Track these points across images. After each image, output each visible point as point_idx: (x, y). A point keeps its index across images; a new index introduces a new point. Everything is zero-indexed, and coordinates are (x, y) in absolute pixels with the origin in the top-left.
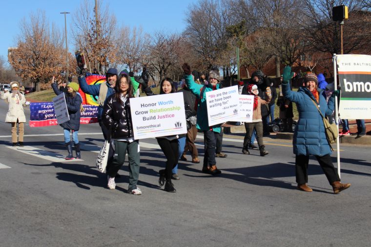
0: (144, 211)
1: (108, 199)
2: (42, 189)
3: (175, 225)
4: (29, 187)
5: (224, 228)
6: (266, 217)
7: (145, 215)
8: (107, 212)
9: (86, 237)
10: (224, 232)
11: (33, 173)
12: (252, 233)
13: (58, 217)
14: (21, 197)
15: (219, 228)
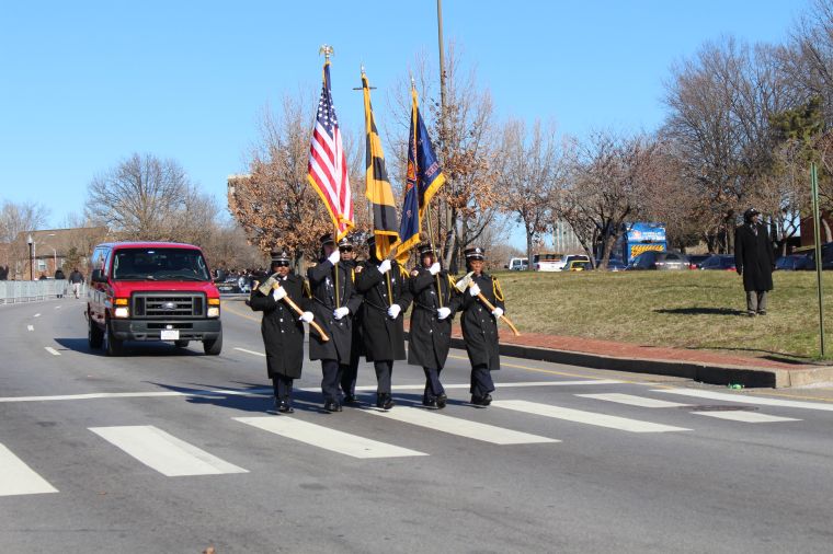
2: (331, 528)
4: (298, 522)
11: (305, 486)
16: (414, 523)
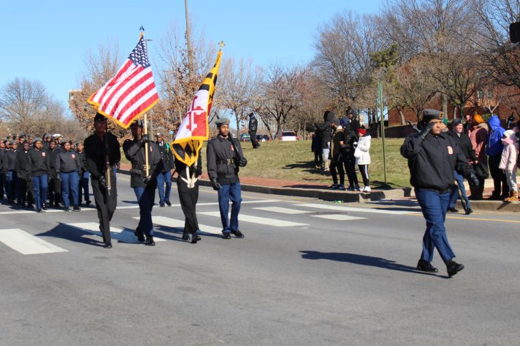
0: (239, 304)
1: (194, 290)
2: (107, 278)
3: (278, 321)
4: (90, 275)
5: (343, 324)
6: (403, 310)
7: (241, 309)
8: (191, 306)
9: (160, 337)
10: (343, 329)
11: (97, 258)
12: (380, 331)
13: (125, 313)
14: (79, 288)
15: (337, 325)
16: (151, 274)
